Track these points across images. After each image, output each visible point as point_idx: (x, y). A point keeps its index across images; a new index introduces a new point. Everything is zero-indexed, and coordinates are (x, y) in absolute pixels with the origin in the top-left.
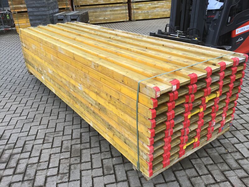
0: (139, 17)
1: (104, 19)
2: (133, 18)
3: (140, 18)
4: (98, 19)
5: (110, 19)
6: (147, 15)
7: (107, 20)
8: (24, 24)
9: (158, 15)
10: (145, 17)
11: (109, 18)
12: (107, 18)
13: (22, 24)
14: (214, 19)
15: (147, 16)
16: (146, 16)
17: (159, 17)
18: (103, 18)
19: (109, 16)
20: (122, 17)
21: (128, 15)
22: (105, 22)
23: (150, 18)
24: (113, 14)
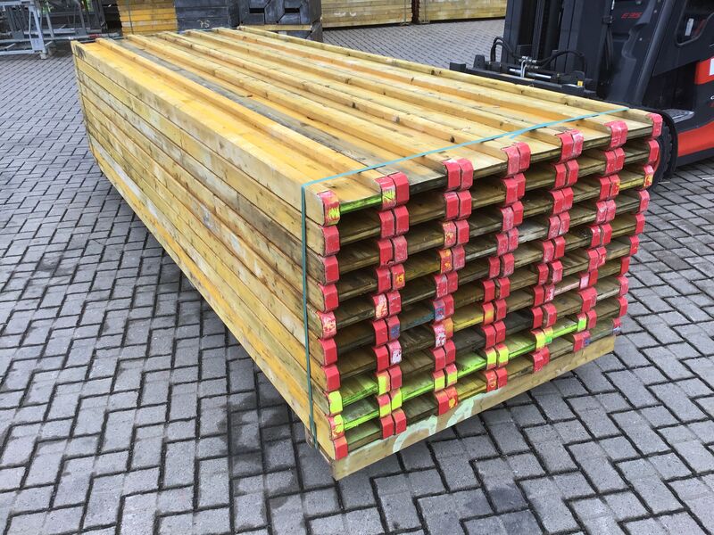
0: (439, 13)
1: (348, 16)
2: (421, 17)
3: (442, 16)
4: (331, 16)
5: (362, 18)
6: (459, 7)
7: (354, 19)
8: (145, 24)
9: (488, 10)
10: (454, 12)
11: (360, 14)
12: (355, 14)
13: (140, 24)
14: (640, 22)
15: (461, 12)
16: (457, 10)
17: (490, 15)
18: (344, 14)
19: (361, 9)
20: (394, 11)
21: (411, 6)
22: (349, 24)
23: (466, 17)
24: (371, 4)
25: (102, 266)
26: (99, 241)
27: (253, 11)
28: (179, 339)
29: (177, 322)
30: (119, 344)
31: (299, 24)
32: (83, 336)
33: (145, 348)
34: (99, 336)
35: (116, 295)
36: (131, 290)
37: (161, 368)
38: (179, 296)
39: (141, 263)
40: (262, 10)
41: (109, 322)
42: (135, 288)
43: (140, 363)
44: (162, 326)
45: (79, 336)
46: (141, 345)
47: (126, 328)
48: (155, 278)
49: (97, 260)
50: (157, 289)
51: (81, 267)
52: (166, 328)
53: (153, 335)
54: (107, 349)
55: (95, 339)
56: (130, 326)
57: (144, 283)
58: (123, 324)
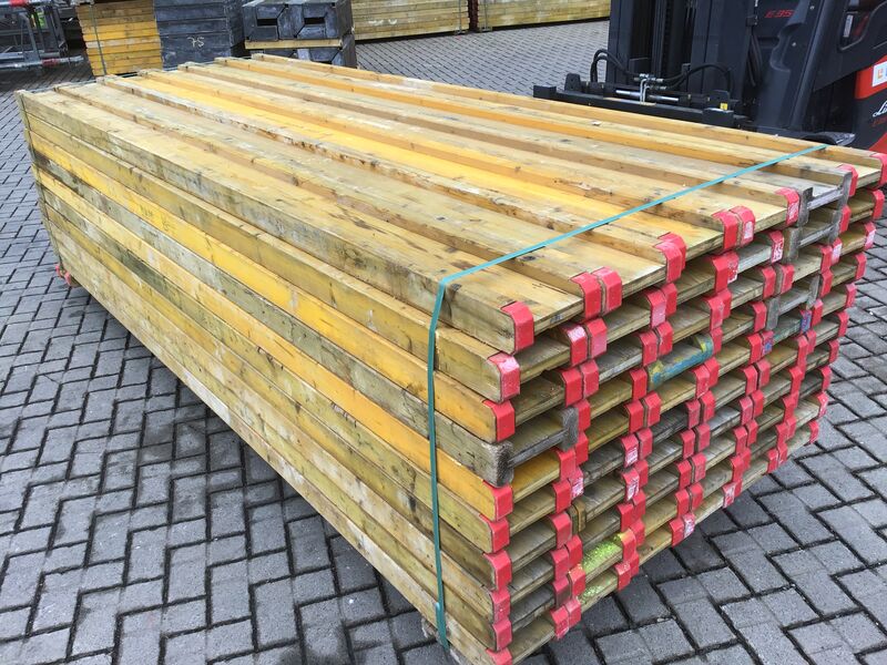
0: (504, 17)
1: (386, 24)
2: (481, 23)
4: (365, 24)
5: (406, 26)
6: (529, 9)
7: (394, 28)
11: (402, 21)
12: (394, 23)
14: (789, 23)
15: (531, 14)
18: (381, 22)
19: (403, 15)
20: (445, 17)
22: (389, 35)
24: (416, 8)
25: (56, 420)
26: (51, 376)
27: (262, 22)
28: (175, 548)
29: (170, 516)
30: (80, 562)
31: (323, 38)
32: (24, 550)
33: (120, 566)
34: (50, 548)
35: (77, 471)
36: (100, 461)
37: (148, 605)
38: (172, 467)
39: (114, 412)
40: (273, 22)
41: (66, 521)
42: (106, 456)
43: (114, 597)
44: (146, 524)
45: (17, 550)
46: (114, 561)
47: (92, 530)
48: (135, 437)
49: (49, 410)
50: (139, 456)
51: (25, 424)
52: (153, 528)
53: (135, 540)
54: (62, 571)
55: (43, 554)
56: (99, 527)
57: (120, 447)
58: (86, 523)
